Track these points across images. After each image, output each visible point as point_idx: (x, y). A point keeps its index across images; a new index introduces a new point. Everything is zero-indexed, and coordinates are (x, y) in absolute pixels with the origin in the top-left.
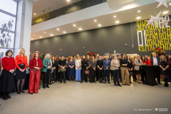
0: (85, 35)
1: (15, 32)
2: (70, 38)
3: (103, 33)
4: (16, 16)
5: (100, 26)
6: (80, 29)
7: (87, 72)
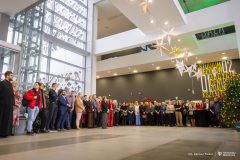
0: (140, 78)
1: (84, 83)
2: (121, 81)
3: (163, 76)
4: (85, 69)
5: (158, 68)
6: (135, 71)
7: (144, 117)
